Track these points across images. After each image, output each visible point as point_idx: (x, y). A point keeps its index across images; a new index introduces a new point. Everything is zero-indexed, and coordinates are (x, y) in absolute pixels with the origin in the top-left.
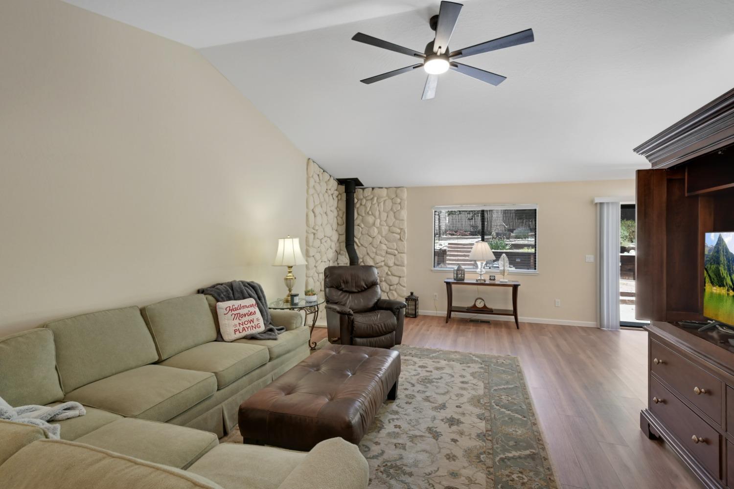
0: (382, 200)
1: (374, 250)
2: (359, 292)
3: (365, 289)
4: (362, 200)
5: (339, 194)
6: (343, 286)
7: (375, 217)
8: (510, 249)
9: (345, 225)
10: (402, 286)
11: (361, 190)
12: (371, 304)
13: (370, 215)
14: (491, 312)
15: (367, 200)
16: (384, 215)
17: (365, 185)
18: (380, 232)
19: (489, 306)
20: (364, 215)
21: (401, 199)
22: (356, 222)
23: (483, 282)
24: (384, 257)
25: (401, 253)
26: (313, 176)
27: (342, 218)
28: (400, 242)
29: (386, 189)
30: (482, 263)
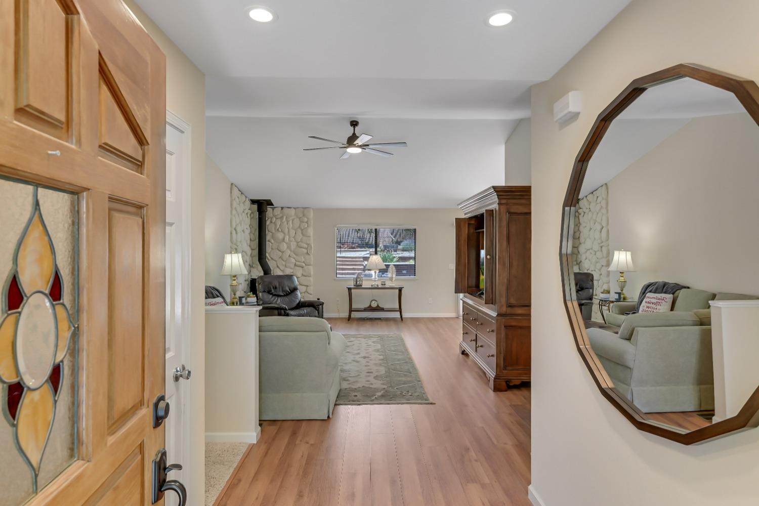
0: (291, 218)
1: (284, 263)
2: (285, 296)
3: (289, 293)
4: (272, 218)
5: (252, 213)
6: (273, 291)
7: (284, 233)
8: (398, 261)
9: (257, 240)
10: (309, 294)
11: (271, 210)
12: (295, 304)
13: (279, 231)
14: (382, 310)
15: (276, 219)
16: (292, 232)
17: (275, 206)
18: (289, 247)
19: (381, 306)
20: (274, 231)
21: (307, 218)
22: (268, 238)
23: (376, 286)
24: (293, 269)
25: (308, 265)
26: (235, 199)
27: (254, 234)
28: (307, 256)
29: (294, 210)
30: (375, 272)
